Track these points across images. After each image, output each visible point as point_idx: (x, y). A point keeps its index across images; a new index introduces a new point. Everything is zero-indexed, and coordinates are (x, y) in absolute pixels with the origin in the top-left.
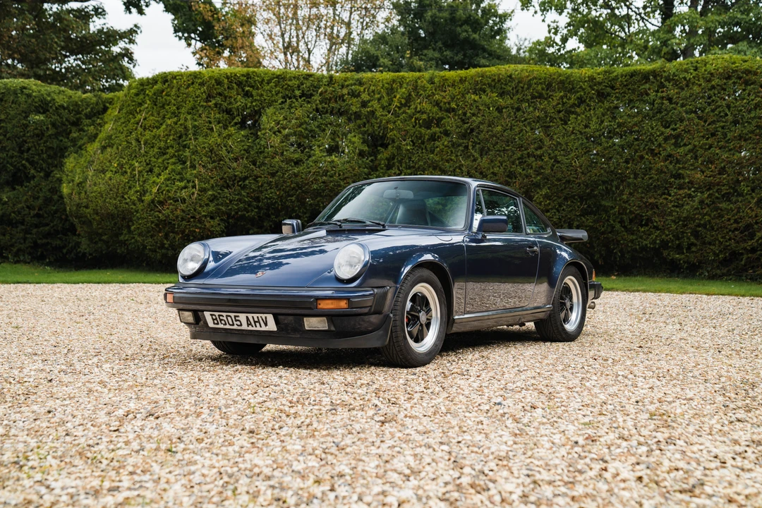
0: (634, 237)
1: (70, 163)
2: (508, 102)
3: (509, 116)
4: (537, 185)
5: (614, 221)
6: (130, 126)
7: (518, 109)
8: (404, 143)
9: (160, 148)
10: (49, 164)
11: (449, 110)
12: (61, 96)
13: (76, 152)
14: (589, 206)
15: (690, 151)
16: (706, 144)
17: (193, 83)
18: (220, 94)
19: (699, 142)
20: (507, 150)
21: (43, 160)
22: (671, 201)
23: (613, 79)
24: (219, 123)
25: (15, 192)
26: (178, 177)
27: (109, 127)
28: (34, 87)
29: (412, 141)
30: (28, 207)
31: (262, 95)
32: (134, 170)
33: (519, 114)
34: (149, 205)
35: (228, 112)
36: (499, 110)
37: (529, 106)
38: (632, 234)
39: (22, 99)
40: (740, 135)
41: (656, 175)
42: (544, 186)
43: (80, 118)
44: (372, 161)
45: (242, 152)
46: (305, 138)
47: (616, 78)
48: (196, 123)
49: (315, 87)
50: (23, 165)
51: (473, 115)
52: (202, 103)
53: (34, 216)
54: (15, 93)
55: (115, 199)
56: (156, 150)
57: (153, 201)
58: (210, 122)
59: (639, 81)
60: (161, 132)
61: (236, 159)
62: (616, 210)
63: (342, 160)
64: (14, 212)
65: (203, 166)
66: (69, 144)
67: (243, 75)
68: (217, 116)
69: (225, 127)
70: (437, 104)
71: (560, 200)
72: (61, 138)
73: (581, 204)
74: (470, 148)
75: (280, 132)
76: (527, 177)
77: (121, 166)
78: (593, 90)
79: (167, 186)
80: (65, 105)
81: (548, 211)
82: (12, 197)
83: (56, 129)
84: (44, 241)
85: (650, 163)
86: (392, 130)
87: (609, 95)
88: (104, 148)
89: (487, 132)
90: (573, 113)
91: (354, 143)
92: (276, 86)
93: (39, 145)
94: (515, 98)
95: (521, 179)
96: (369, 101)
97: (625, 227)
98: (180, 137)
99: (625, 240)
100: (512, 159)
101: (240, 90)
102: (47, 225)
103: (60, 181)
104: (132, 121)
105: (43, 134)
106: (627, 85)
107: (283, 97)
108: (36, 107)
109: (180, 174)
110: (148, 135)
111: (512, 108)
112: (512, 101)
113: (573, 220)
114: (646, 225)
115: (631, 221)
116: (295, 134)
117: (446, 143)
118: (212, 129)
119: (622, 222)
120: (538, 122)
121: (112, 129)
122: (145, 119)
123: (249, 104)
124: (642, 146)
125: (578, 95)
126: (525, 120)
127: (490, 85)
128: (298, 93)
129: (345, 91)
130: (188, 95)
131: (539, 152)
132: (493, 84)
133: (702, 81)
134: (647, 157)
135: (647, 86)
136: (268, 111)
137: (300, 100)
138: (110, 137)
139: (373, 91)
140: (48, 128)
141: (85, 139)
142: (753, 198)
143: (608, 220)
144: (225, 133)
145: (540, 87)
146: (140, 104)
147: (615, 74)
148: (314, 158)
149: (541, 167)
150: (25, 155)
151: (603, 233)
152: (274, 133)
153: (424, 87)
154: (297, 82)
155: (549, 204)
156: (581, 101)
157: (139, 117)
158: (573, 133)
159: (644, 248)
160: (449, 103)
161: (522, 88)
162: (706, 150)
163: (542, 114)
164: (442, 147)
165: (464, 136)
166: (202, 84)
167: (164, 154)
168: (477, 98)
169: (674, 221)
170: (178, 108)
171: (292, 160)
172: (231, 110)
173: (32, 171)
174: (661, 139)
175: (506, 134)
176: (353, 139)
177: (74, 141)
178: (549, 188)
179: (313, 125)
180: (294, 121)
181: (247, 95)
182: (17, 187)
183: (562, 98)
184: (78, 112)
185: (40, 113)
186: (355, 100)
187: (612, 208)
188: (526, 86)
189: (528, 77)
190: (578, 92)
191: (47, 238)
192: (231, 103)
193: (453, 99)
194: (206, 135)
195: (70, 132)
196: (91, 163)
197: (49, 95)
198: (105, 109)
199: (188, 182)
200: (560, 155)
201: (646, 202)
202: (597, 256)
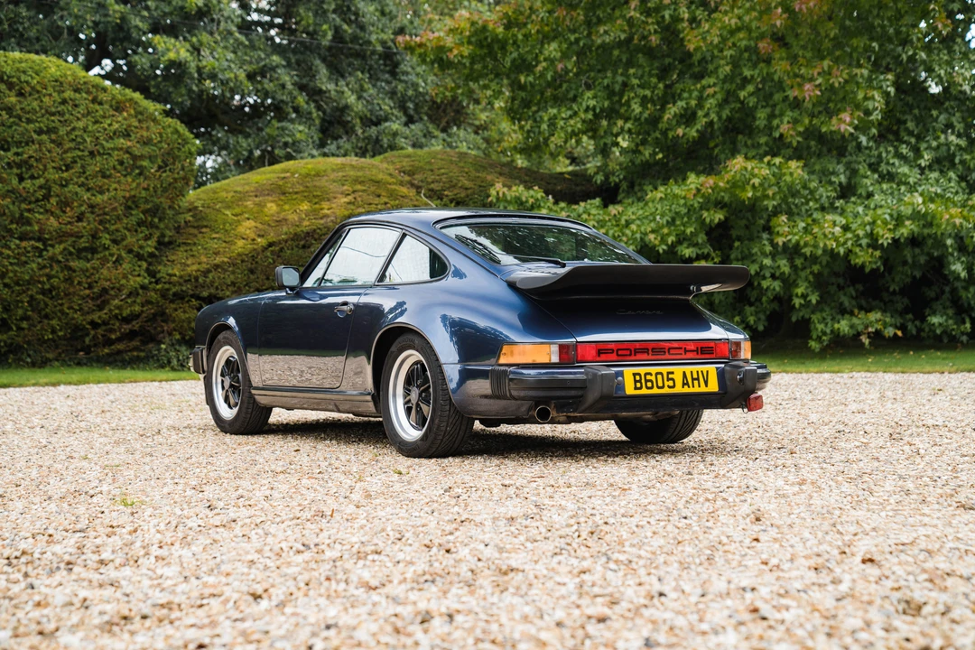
15: (41, 187)
16: (61, 179)
19: (53, 174)
22: (9, 257)
40: (100, 171)
133: (50, 90)
142: (112, 255)
162: (62, 186)
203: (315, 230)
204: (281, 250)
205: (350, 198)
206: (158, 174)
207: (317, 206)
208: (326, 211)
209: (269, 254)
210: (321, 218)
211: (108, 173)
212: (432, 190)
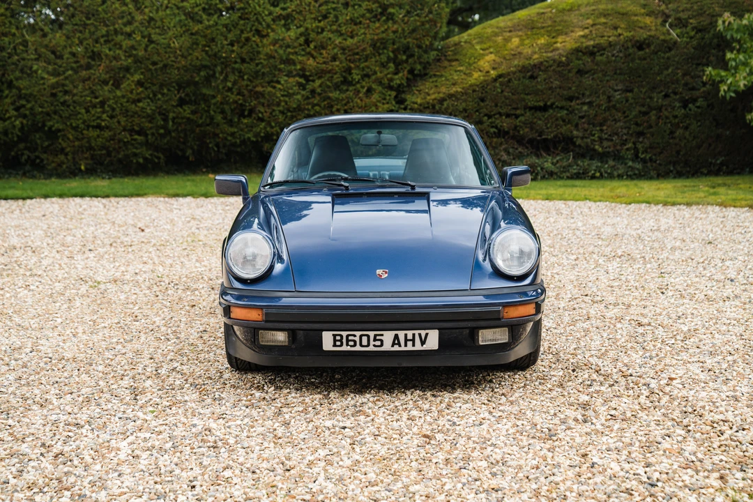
0: (236, 130)
4: (128, 70)
5: (215, 112)
14: (187, 95)
15: (301, 34)
16: (318, 27)
19: (312, 24)
38: (233, 126)
40: (351, 19)
41: (265, 60)
42: (136, 71)
62: (218, 99)
71: (154, 88)
73: (178, 93)
76: (115, 58)
81: (140, 101)
85: (257, 45)
95: (107, 62)
97: (226, 118)
99: (225, 133)
100: (95, 37)
114: (250, 115)
115: (233, 111)
119: (223, 112)
124: (249, 26)
131: (128, 29)
143: (208, 111)
149: (133, 47)
151: (199, 126)
155: (142, 92)
158: (167, 7)
159: (245, 142)
162: (318, 33)
169: (282, 112)
174: (269, 19)
178: (142, 73)
187: (214, 97)
200: (155, 33)
201: (251, 91)
202: (189, 152)
203: (541, 63)
204: (509, 81)
205: (587, 31)
206: (406, 19)
207: (554, 40)
208: (558, 45)
209: (498, 85)
210: (552, 52)
211: (358, 21)
212: (679, 19)
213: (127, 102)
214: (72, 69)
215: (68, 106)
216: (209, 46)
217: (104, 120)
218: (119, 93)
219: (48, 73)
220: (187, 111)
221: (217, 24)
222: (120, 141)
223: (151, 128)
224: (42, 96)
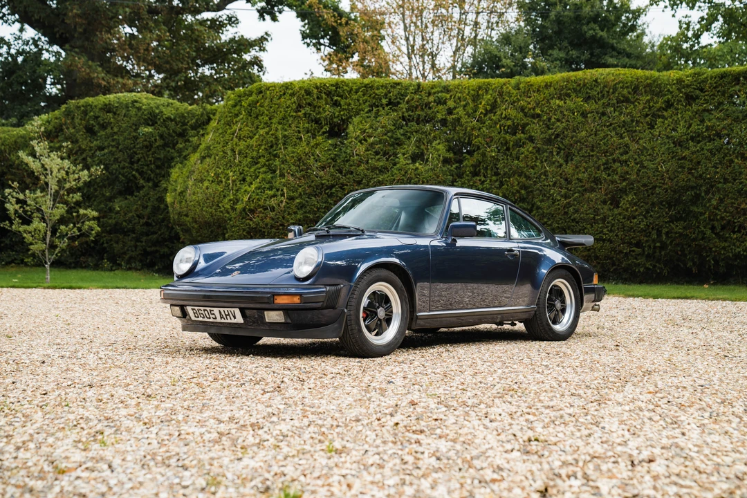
0: (726, 245)
1: (175, 173)
2: (593, 107)
3: (594, 121)
4: (624, 191)
5: (705, 227)
6: (227, 137)
7: (603, 114)
8: (488, 150)
9: (252, 158)
10: (157, 175)
11: (533, 116)
12: (169, 109)
13: (181, 163)
14: (678, 212)
17: (284, 94)
18: (309, 104)
20: (592, 156)
21: (152, 171)
23: (703, 81)
24: (308, 132)
25: (126, 201)
26: (267, 186)
27: (209, 138)
28: (145, 101)
29: (497, 148)
30: (138, 216)
31: (350, 104)
32: (228, 179)
33: (605, 118)
34: (241, 213)
35: (317, 121)
36: (584, 115)
37: (615, 110)
38: (726, 241)
39: (133, 112)
42: (630, 192)
43: (186, 129)
44: (457, 168)
45: (329, 161)
46: (391, 145)
47: (705, 81)
48: (286, 133)
49: (402, 95)
50: (134, 176)
51: (558, 120)
52: (292, 114)
53: (143, 225)
54: (127, 107)
55: (211, 208)
56: (249, 160)
57: (244, 209)
58: (299, 132)
59: (729, 83)
60: (253, 142)
61: (323, 168)
62: (706, 215)
63: (427, 168)
64: (125, 221)
65: (292, 175)
66: (176, 154)
67: (332, 85)
68: (307, 125)
69: (314, 137)
70: (522, 109)
71: (647, 207)
72: (168, 149)
73: (669, 211)
74: (555, 154)
75: (366, 140)
76: (612, 182)
77: (217, 175)
78: (682, 92)
79: (258, 195)
80: (172, 117)
81: (634, 218)
82: (123, 206)
83: (163, 140)
84: (153, 249)
85: (740, 167)
86: (478, 136)
87: (697, 97)
88: (203, 158)
89: (572, 138)
90: (659, 117)
91: (438, 150)
92: (364, 95)
93: (148, 156)
94: (601, 103)
95: (606, 185)
96: (455, 108)
97: (717, 234)
98: (272, 147)
99: (717, 247)
100: (596, 165)
101: (329, 100)
102: (155, 233)
103: (166, 190)
104: (229, 131)
105: (151, 146)
106: (715, 88)
107: (371, 106)
108: (145, 119)
109: (269, 182)
110: (242, 144)
111: (597, 113)
112: (597, 106)
113: (661, 226)
114: (739, 231)
115: (723, 228)
116: (380, 142)
117: (531, 149)
118: (300, 139)
119: (713, 228)
120: (624, 126)
121: (211, 140)
122: (240, 130)
123: (337, 114)
125: (666, 98)
126: (611, 125)
127: (575, 90)
128: (384, 101)
129: (431, 99)
130: (279, 105)
131: (624, 157)
132: (578, 88)
134: (736, 160)
135: (737, 88)
136: (354, 119)
137: (386, 108)
138: (208, 148)
139: (459, 98)
140: (155, 140)
141: (190, 149)
143: (698, 227)
144: (313, 142)
145: (625, 91)
146: (237, 115)
147: (705, 76)
148: (398, 166)
149: (627, 173)
150: (135, 166)
151: (694, 240)
152: (360, 142)
153: (509, 93)
154: (385, 91)
155: (636, 210)
156: (669, 105)
157: (235, 127)
158: (659, 137)
159: (737, 256)
160: (534, 109)
161: (608, 92)
163: (628, 119)
164: (526, 153)
165: (549, 141)
166: (292, 95)
167: (257, 163)
168: (561, 103)
170: (270, 119)
171: (377, 168)
172: (319, 119)
173: (142, 181)
175: (590, 139)
176: (438, 147)
177: (180, 151)
178: (635, 194)
179: (399, 134)
180: (380, 130)
181: (336, 104)
182: (128, 197)
183: (648, 101)
184: (184, 124)
185: (149, 125)
186: (441, 107)
187: (702, 214)
188: (611, 90)
189: (613, 81)
190: (665, 95)
191: (156, 246)
192: (319, 113)
193: (538, 104)
194: (295, 145)
195: (177, 143)
196: (192, 172)
197: (157, 108)
198: (209, 120)
199: (278, 190)
200: (646, 160)
201: (737, 208)
202: (690, 264)
213: (624, 218)
214: (579, 192)
215: (577, 222)
216: (695, 169)
217: (605, 234)
218: (616, 211)
219: (562, 196)
220: (678, 227)
221: (703, 149)
222: (621, 252)
223: (647, 241)
224: (559, 214)
